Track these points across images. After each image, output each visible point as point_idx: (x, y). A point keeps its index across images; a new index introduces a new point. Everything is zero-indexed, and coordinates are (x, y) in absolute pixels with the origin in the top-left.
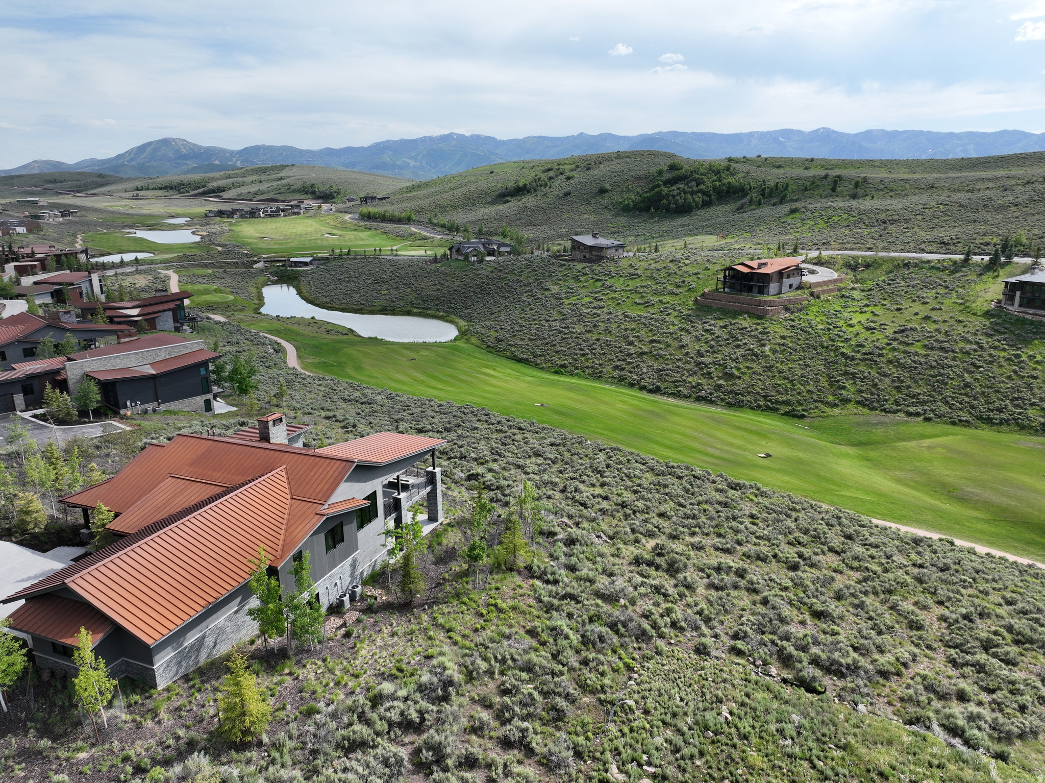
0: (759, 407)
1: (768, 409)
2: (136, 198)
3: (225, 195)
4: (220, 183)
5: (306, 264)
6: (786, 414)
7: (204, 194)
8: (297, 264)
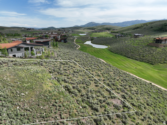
0: (146, 62)
1: (147, 62)
2: (84, 30)
3: (95, 30)
4: (95, 28)
5: (95, 38)
6: (150, 64)
7: (92, 29)
8: (94, 38)
